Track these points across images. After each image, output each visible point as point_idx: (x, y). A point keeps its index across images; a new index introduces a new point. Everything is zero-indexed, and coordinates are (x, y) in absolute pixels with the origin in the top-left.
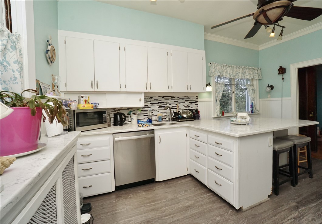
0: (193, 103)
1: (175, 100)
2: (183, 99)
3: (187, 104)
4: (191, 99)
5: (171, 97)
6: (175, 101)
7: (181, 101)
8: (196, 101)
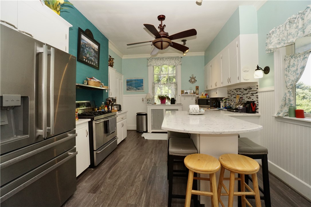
0: (254, 94)
1: (241, 91)
2: (246, 90)
3: (249, 95)
4: (252, 90)
5: (239, 89)
6: (241, 93)
7: (245, 92)
8: (257, 91)
